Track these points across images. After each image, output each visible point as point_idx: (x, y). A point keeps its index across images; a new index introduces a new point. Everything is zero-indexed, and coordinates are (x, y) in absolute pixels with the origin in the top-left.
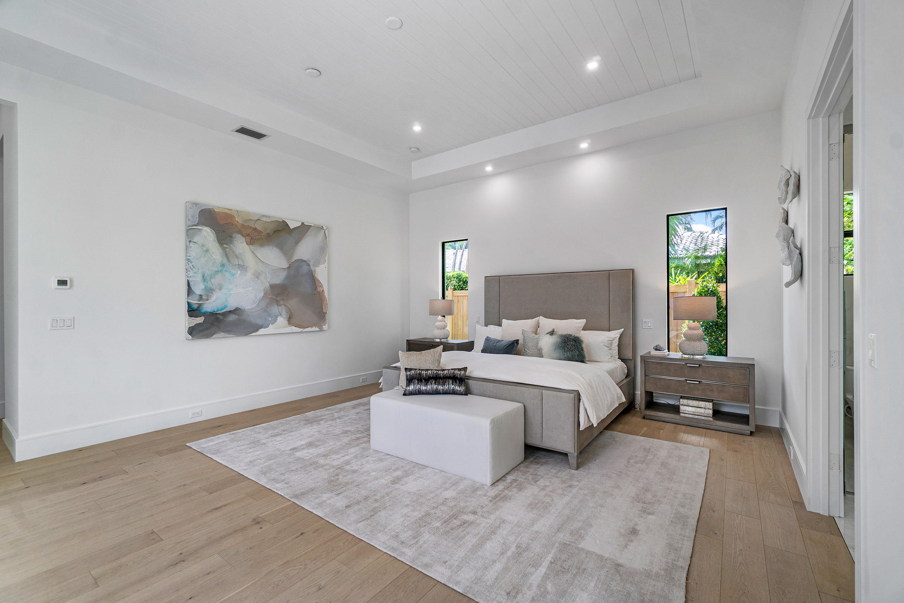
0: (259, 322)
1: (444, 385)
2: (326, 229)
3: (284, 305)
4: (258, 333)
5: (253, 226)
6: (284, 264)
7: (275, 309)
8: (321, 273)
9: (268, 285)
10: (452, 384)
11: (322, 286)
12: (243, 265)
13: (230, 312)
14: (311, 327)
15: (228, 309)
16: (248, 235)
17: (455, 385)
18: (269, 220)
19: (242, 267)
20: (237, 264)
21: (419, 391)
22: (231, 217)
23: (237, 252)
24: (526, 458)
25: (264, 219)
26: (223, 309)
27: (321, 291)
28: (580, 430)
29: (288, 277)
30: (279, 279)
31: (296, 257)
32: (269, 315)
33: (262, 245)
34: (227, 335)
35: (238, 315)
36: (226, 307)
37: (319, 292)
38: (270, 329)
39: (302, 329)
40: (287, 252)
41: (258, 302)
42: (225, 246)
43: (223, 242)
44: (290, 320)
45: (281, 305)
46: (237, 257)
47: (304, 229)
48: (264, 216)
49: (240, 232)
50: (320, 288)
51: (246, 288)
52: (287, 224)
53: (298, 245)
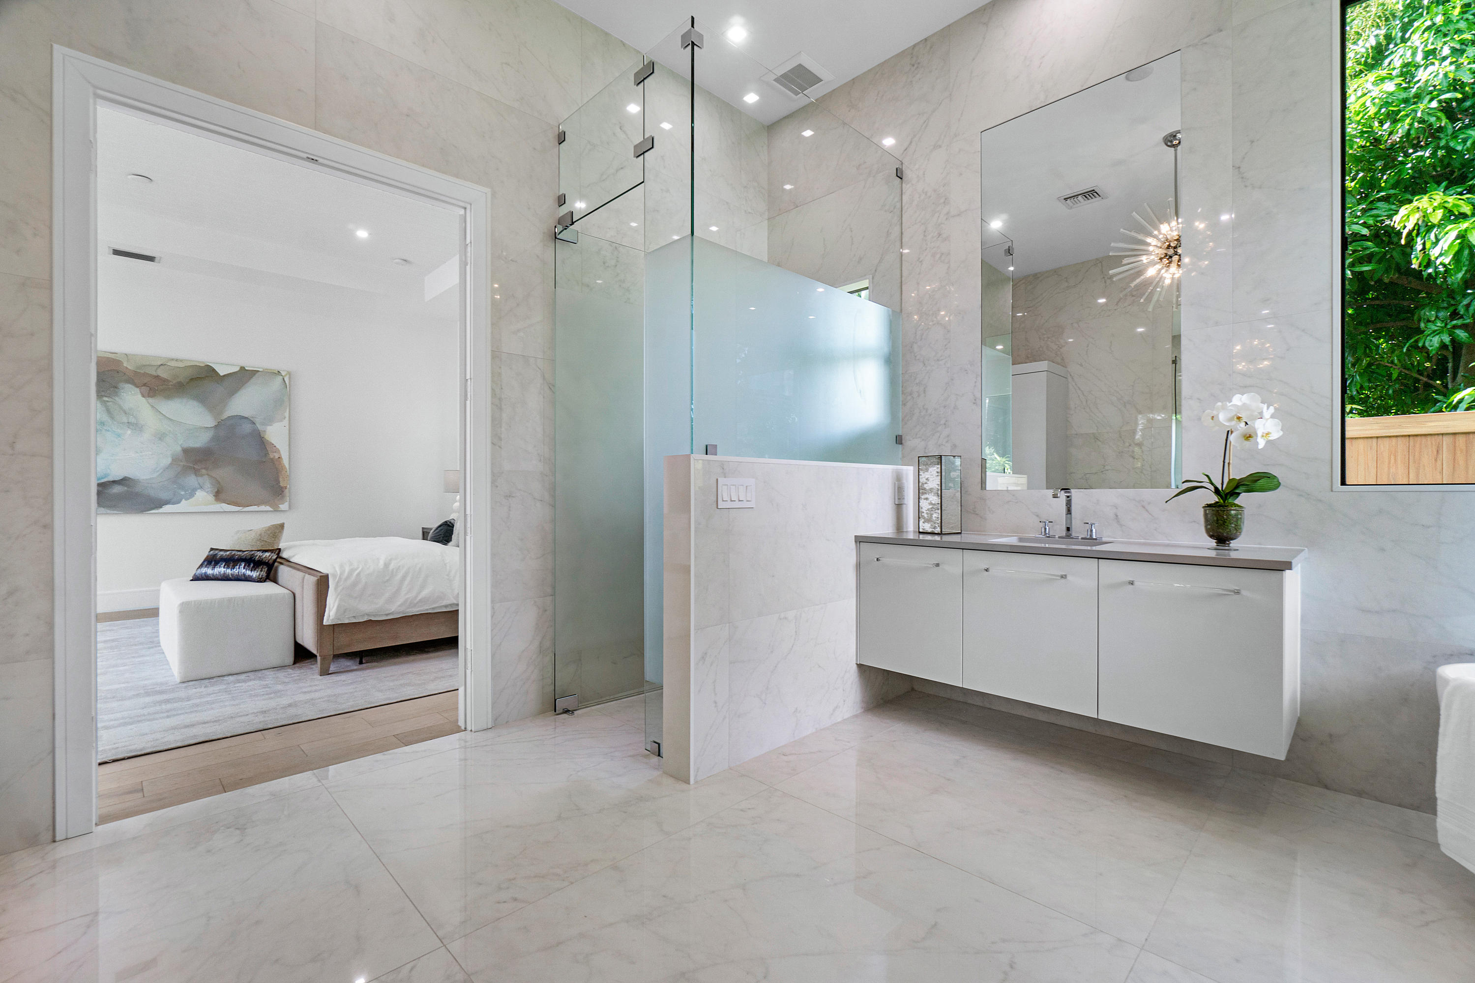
0: (164, 496)
1: (234, 569)
2: (286, 375)
3: (208, 475)
4: (161, 510)
5: (154, 373)
6: (209, 421)
7: (192, 480)
8: (275, 434)
9: (179, 449)
10: (244, 568)
11: (278, 451)
12: (135, 422)
13: (114, 482)
14: (258, 505)
15: (111, 479)
16: (145, 385)
17: (246, 569)
18: (181, 365)
19: (136, 427)
20: (126, 421)
21: (205, 575)
22: (118, 362)
23: (126, 407)
24: (295, 663)
25: (173, 364)
26: (102, 478)
27: (277, 457)
28: (324, 624)
29: (215, 438)
30: (201, 440)
31: (228, 413)
32: (182, 488)
33: (168, 397)
34: (109, 511)
35: (128, 486)
36: (106, 476)
37: (272, 460)
38: (183, 506)
39: (241, 508)
40: (213, 408)
41: (162, 470)
42: (106, 399)
43: (103, 394)
44: (219, 495)
45: (202, 475)
46: (126, 413)
47: (244, 376)
48: (173, 360)
49: (130, 381)
50: (275, 454)
51: (141, 452)
52: (214, 370)
53: (234, 396)
